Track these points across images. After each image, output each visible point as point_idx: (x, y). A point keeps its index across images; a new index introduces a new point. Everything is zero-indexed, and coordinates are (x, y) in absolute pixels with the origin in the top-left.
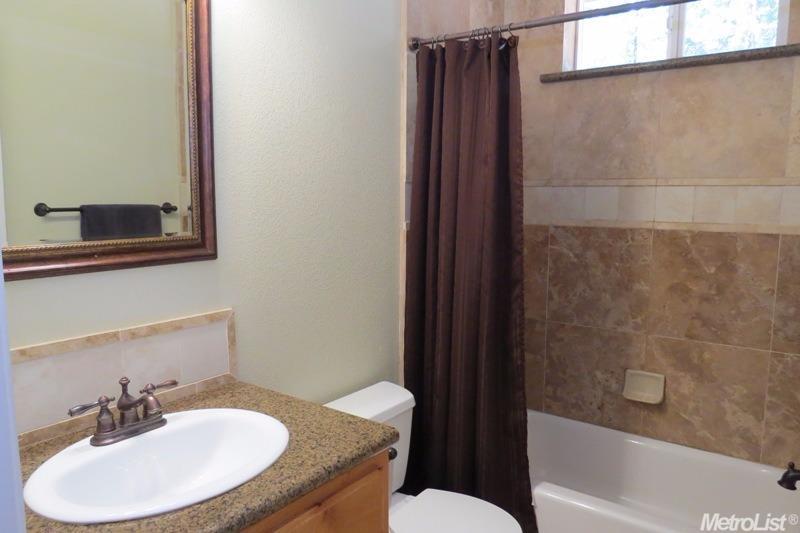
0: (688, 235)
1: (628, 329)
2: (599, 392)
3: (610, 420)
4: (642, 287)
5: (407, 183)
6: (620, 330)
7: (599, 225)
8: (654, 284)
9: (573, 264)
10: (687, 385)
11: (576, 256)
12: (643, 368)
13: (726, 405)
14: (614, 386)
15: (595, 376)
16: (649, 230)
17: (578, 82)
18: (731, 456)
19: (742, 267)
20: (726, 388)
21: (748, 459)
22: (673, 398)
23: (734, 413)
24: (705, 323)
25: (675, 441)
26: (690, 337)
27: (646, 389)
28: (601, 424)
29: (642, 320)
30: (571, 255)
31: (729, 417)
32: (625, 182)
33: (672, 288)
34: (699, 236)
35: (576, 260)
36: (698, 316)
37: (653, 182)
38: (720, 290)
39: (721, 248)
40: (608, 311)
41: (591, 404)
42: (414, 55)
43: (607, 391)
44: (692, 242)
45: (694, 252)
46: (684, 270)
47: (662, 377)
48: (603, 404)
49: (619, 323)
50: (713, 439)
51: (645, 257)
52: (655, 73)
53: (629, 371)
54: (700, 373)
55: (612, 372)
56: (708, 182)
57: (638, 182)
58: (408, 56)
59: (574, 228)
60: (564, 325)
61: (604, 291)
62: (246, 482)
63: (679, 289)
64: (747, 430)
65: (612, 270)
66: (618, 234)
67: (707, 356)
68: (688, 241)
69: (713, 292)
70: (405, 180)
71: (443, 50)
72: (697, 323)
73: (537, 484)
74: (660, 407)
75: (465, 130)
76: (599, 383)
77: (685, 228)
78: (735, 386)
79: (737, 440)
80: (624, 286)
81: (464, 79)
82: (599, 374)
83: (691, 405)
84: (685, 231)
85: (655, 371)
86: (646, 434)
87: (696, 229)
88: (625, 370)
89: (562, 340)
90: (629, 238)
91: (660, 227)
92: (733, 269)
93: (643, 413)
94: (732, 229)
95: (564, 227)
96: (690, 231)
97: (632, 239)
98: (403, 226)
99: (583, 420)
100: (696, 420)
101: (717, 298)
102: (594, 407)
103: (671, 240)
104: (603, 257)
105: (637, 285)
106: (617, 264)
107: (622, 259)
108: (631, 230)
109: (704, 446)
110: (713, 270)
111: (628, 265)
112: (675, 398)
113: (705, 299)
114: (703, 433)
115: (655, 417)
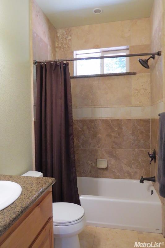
0: (110, 120)
1: (96, 148)
2: (90, 167)
3: (93, 175)
4: (99, 135)
5: (34, 106)
6: (94, 148)
7: (86, 119)
8: (102, 135)
9: (80, 130)
10: (113, 161)
11: (81, 128)
12: (101, 159)
13: (123, 165)
14: (94, 165)
15: (88, 163)
16: (100, 120)
17: (78, 79)
18: (125, 179)
19: (124, 128)
20: (122, 161)
21: (129, 179)
22: (110, 166)
23: (125, 167)
24: (116, 144)
25: (111, 178)
26: (113, 148)
27: (103, 164)
28: (91, 177)
29: (100, 145)
30: (79, 128)
31: (124, 169)
32: (93, 107)
33: (107, 135)
34: (113, 121)
35: (81, 129)
36: (114, 142)
37: (100, 106)
38: (119, 135)
39: (119, 123)
40: (91, 143)
41: (88, 171)
42: (35, 66)
43: (92, 167)
44: (111, 122)
45: (112, 125)
46: (110, 130)
47: (106, 160)
48: (91, 171)
49: (94, 146)
50: (120, 175)
51: (100, 127)
52: (99, 77)
53: (97, 160)
54: (116, 157)
55: (93, 161)
56: (114, 106)
57: (97, 107)
58: (33, 66)
59: (80, 120)
60: (78, 149)
61: (89, 137)
62: (16, 201)
63: (109, 135)
64: (128, 171)
65: (91, 131)
66: (92, 121)
67: (117, 153)
68: (110, 122)
69: (117, 135)
70: (33, 105)
71: (46, 65)
72: (114, 144)
73: (80, 196)
74: (106, 169)
75: (54, 89)
76: (90, 165)
77: (109, 118)
78: (125, 160)
79: (126, 174)
80: (94, 136)
81: (53, 74)
82: (89, 162)
83: (114, 167)
84: (109, 119)
85: (104, 159)
86: (103, 177)
87: (112, 119)
88: (96, 160)
89: (78, 153)
90: (95, 122)
91: (103, 119)
92: (122, 129)
93: (102, 171)
94: (120, 118)
95: (77, 120)
96: (111, 119)
97: (96, 122)
98: (33, 119)
99: (86, 176)
100: (116, 171)
101: (118, 137)
102: (89, 172)
103: (106, 122)
104: (88, 128)
105: (98, 135)
106: (92, 130)
107: (93, 129)
108: (95, 120)
109: (118, 177)
110: (117, 129)
111: (95, 130)
112: (110, 165)
113: (115, 137)
114: (118, 174)
115: (105, 172)
